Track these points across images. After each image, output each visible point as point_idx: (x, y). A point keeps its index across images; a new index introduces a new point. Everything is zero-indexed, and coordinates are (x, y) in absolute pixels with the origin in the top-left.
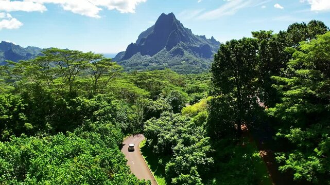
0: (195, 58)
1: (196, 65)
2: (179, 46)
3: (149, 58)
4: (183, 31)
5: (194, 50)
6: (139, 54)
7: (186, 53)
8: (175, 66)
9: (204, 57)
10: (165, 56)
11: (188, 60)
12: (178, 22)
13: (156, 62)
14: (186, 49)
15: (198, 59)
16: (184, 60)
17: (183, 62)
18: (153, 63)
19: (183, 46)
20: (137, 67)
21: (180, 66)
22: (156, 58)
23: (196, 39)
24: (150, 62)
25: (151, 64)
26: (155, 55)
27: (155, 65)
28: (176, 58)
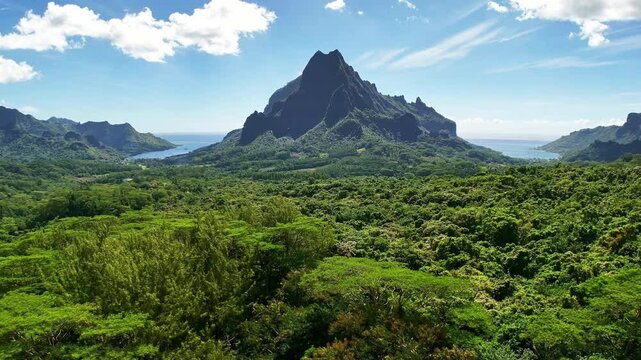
0: (385, 142)
1: (388, 156)
2: (352, 117)
3: (290, 142)
4: (359, 87)
5: (382, 126)
6: (269, 134)
7: (367, 132)
8: (345, 159)
9: (403, 139)
10: (324, 137)
11: (370, 146)
12: (349, 69)
13: (305, 151)
14: (366, 123)
15: (392, 144)
16: (363, 146)
17: (360, 151)
18: (297, 152)
19: (359, 116)
20: (265, 161)
21: (354, 158)
22: (304, 142)
23: (386, 102)
24: (292, 150)
25: (295, 154)
26: (303, 137)
27: (302, 157)
28: (346, 141)
